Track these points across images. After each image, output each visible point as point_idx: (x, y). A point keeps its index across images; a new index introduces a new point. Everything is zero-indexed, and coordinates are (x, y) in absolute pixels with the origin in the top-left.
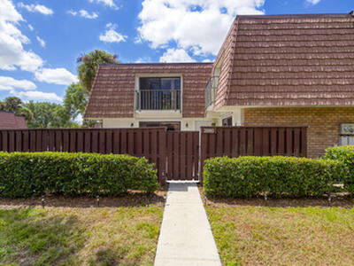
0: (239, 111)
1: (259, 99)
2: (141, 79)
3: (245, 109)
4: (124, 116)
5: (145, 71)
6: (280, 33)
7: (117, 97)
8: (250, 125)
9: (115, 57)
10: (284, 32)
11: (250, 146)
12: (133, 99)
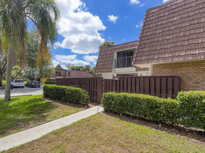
0: (150, 66)
1: (154, 59)
2: (117, 53)
3: (153, 65)
4: (108, 72)
5: (119, 49)
6: (177, 10)
7: (106, 63)
8: (156, 75)
9: (113, 43)
10: (180, 8)
11: (138, 88)
12: (112, 63)
